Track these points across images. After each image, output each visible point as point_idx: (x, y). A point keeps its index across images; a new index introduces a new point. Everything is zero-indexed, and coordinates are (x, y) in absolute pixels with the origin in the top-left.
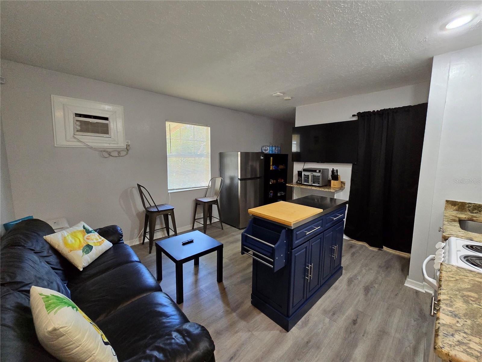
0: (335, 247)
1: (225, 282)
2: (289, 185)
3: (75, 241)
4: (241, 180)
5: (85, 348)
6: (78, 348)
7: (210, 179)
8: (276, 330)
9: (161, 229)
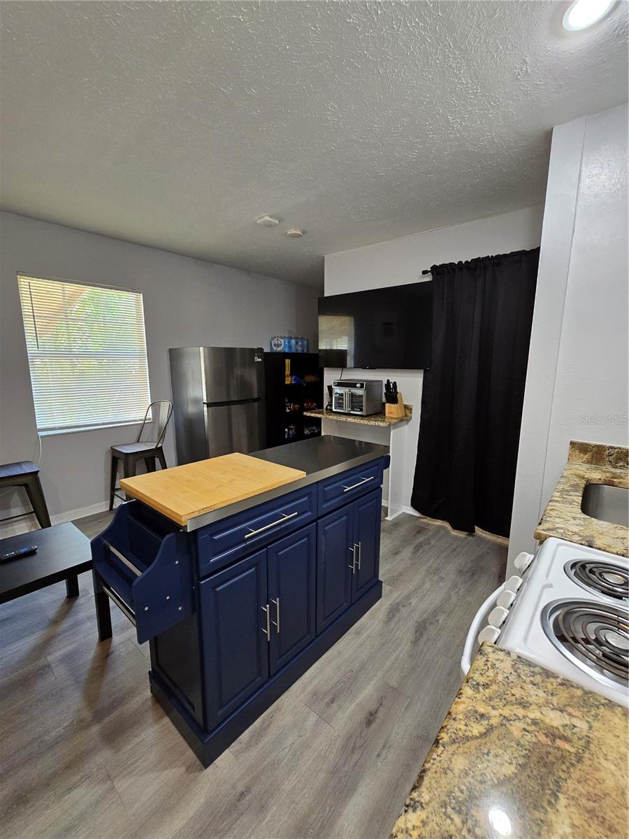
0: (354, 547)
2: (308, 414)
4: (209, 405)
7: (150, 403)
9: (26, 516)
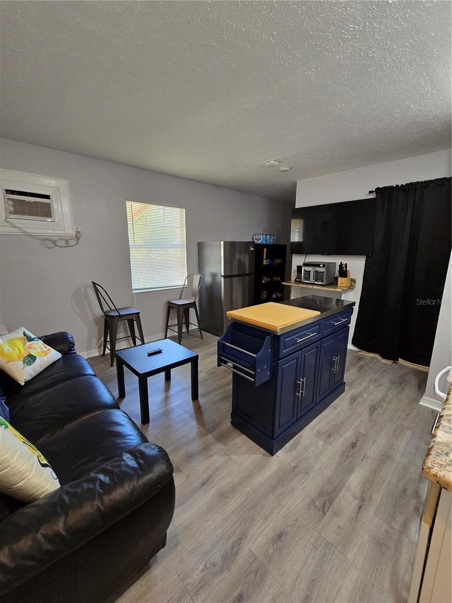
0: (335, 359)
1: (201, 400)
2: (285, 284)
3: (13, 350)
4: (225, 277)
5: (15, 470)
6: (6, 470)
7: (187, 276)
8: (259, 453)
9: (126, 338)
